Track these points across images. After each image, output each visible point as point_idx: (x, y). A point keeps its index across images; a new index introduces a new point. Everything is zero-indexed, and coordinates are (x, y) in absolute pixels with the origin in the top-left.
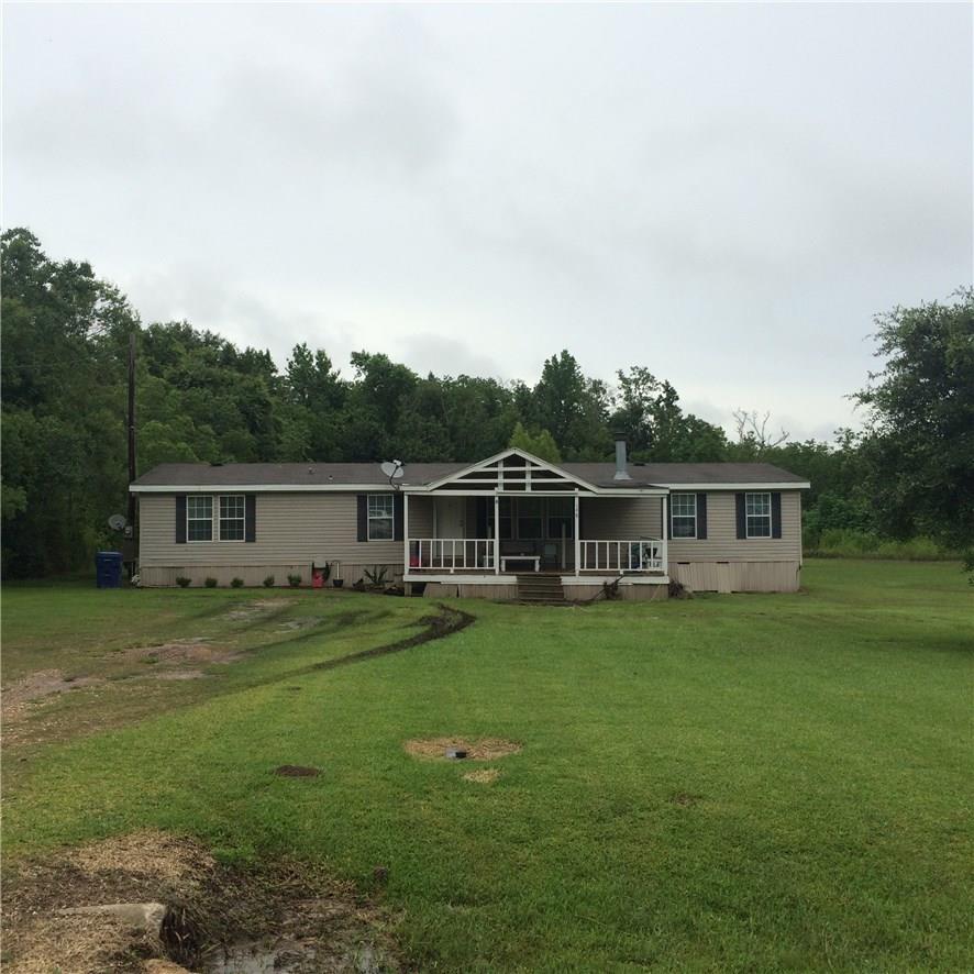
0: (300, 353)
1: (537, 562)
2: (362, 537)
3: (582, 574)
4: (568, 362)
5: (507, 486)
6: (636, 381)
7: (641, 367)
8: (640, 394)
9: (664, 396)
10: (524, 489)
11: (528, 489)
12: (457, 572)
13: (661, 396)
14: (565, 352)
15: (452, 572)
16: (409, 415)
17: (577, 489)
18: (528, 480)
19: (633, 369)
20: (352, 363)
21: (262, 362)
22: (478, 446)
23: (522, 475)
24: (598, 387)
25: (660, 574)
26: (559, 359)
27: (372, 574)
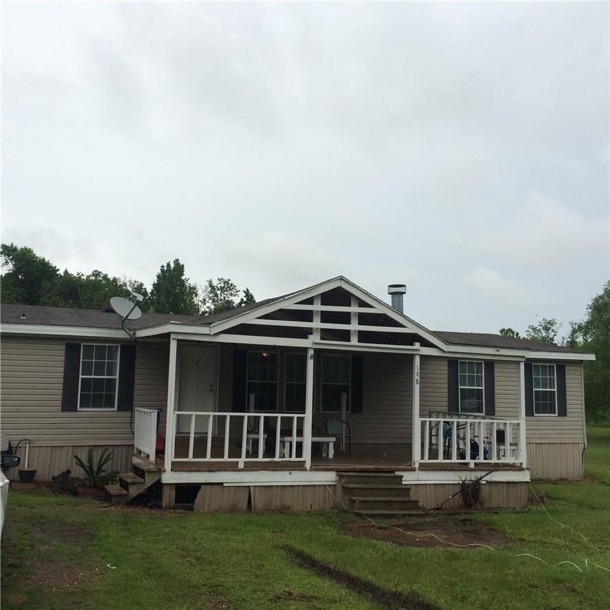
1: (331, 445)
2: (68, 404)
3: (424, 467)
4: (179, 269)
5: (326, 334)
6: (222, 288)
8: (224, 298)
9: (245, 299)
10: (349, 340)
11: (354, 341)
12: (249, 467)
13: (242, 299)
15: (241, 466)
17: (417, 345)
18: (354, 326)
19: (219, 280)
23: (345, 318)
24: (193, 291)
25: (519, 468)
26: (172, 265)
27: (85, 460)
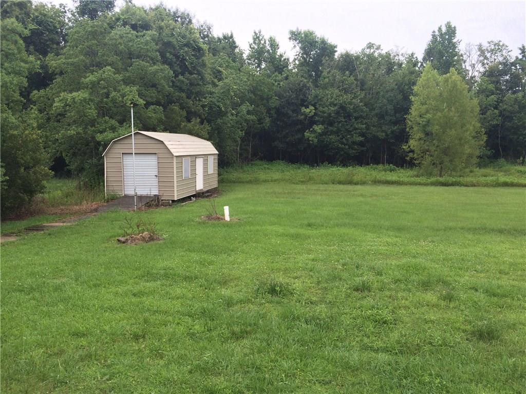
0: (257, 38)
7: (496, 41)
14: (448, 23)
16: (330, 72)
20: (290, 39)
21: (229, 43)
22: (382, 93)
